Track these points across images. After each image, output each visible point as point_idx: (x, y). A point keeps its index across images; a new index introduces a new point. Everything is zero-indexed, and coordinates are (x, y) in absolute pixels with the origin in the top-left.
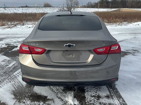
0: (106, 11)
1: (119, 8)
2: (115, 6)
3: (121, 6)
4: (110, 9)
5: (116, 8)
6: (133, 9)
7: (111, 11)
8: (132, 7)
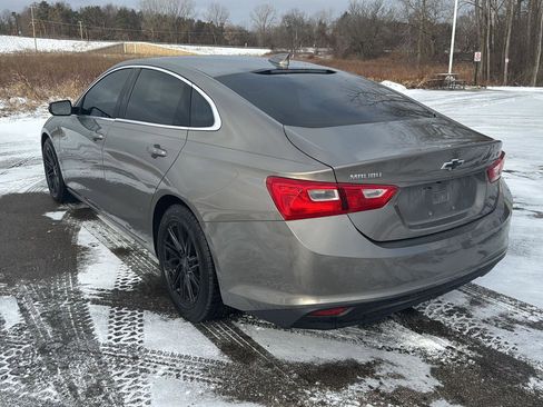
0: (71, 49)
1: (117, 40)
2: (98, 30)
3: (124, 32)
4: (84, 42)
5: (105, 39)
6: (168, 46)
7: (89, 52)
8: (161, 39)
